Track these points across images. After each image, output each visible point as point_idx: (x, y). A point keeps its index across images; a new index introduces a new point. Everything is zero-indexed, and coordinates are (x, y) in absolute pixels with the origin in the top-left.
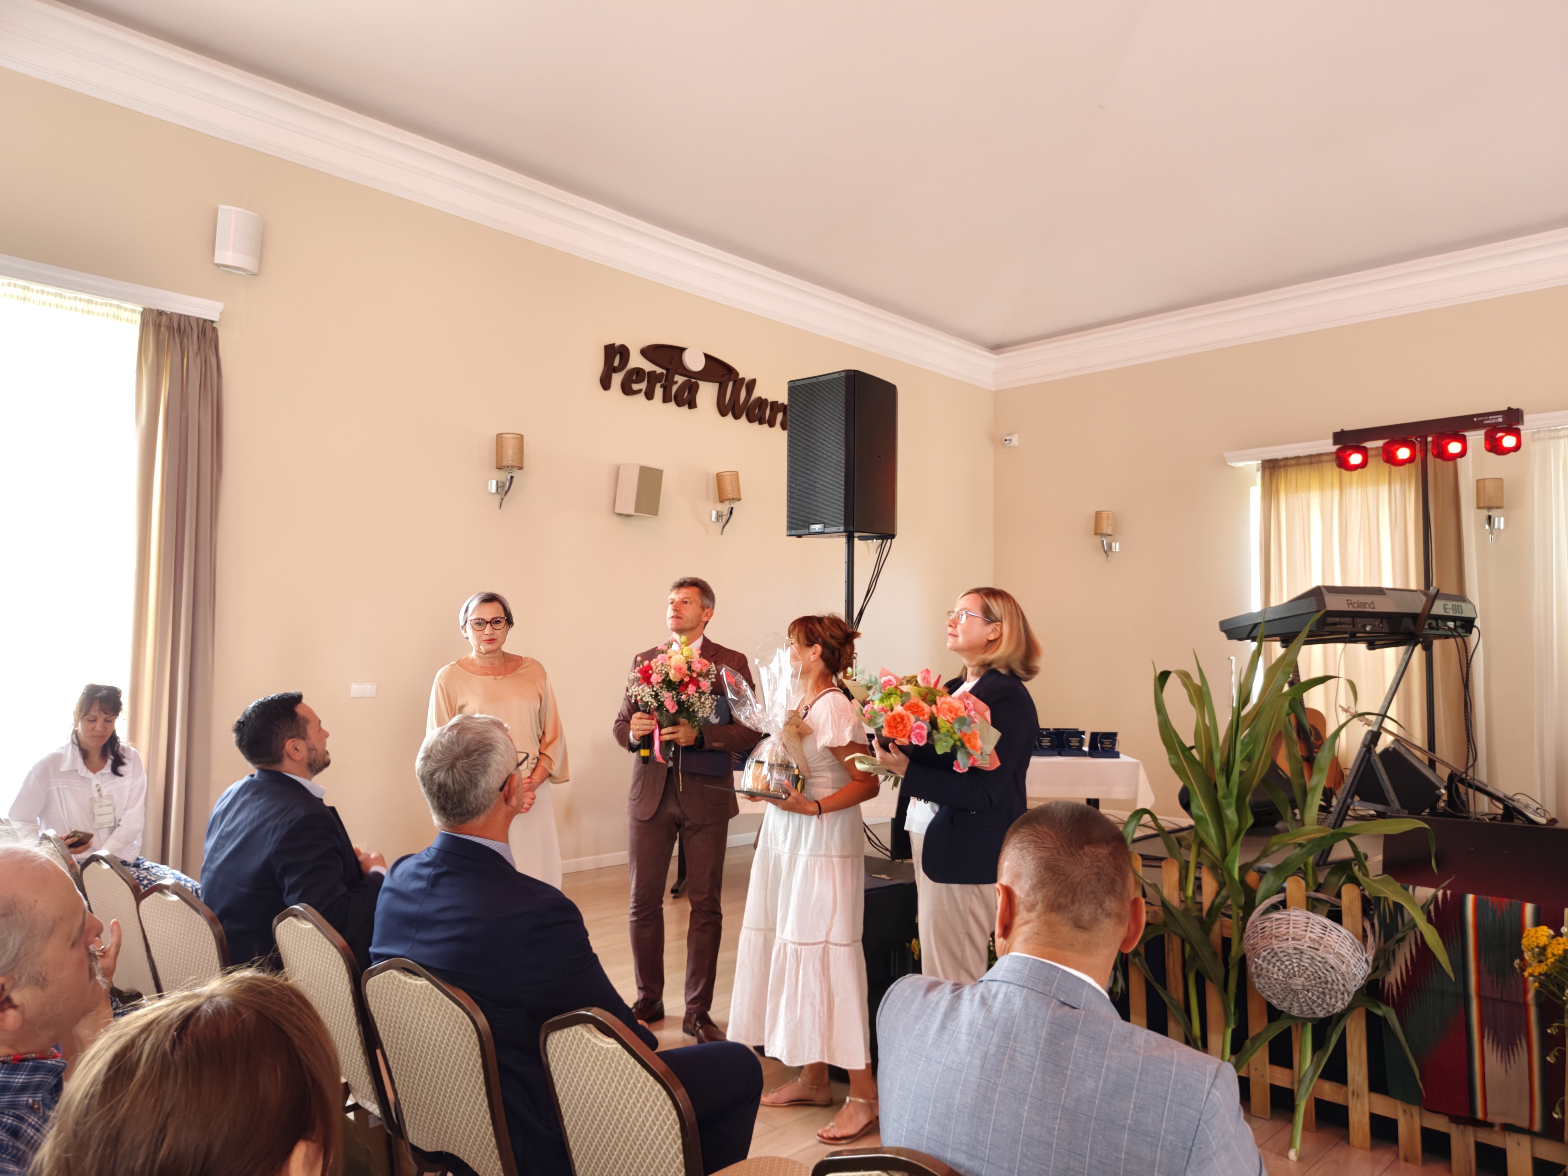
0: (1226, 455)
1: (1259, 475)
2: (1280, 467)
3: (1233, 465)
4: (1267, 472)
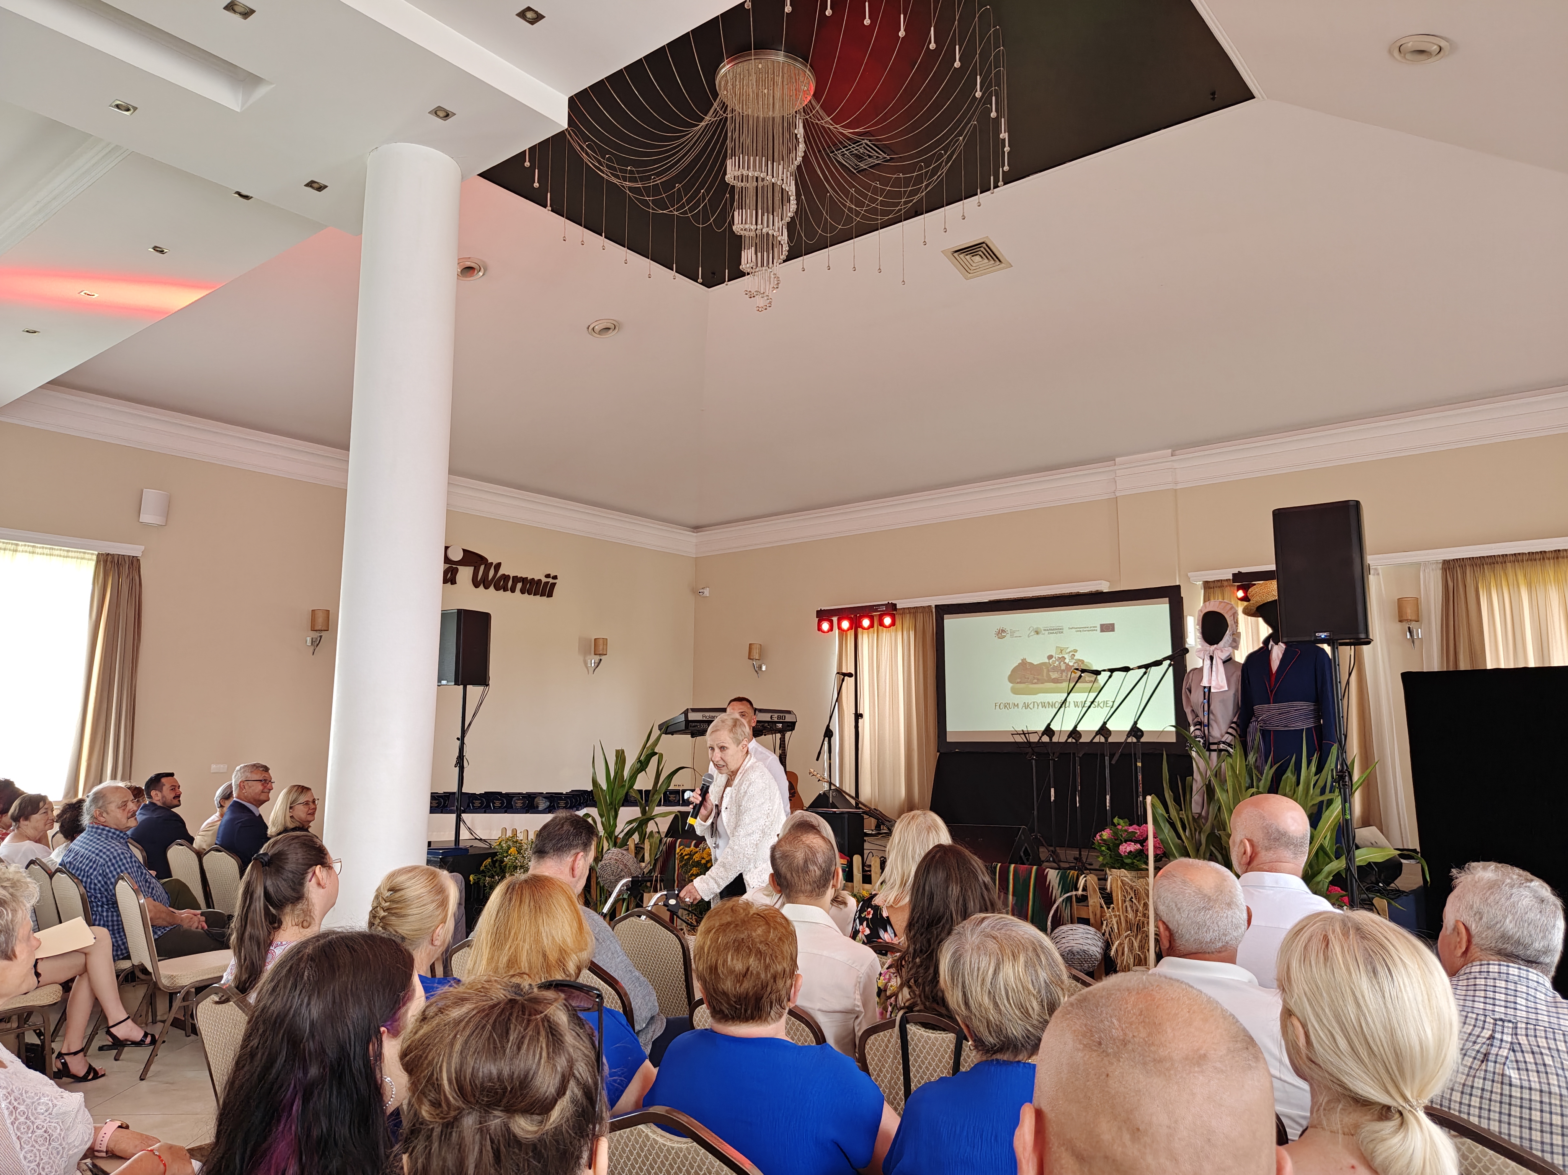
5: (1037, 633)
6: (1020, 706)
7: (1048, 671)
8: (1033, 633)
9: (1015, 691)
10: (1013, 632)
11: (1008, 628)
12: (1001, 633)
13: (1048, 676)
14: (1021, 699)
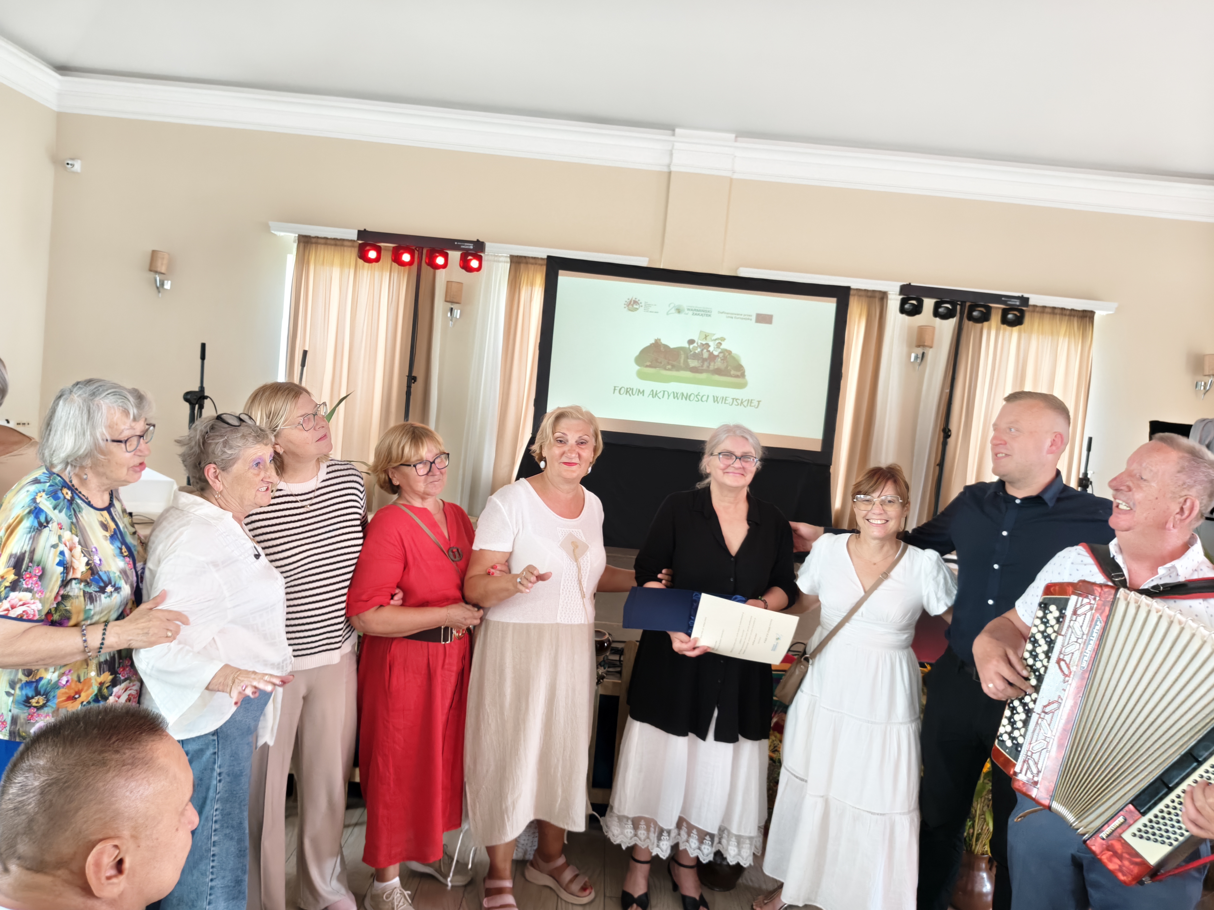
0: (271, 223)
1: (295, 245)
2: (312, 243)
3: (276, 233)
4: (302, 245)
5: (679, 311)
6: (647, 393)
7: (687, 358)
8: (673, 311)
9: (641, 376)
10: (647, 306)
11: (642, 300)
12: (632, 304)
13: (686, 362)
14: (648, 386)
